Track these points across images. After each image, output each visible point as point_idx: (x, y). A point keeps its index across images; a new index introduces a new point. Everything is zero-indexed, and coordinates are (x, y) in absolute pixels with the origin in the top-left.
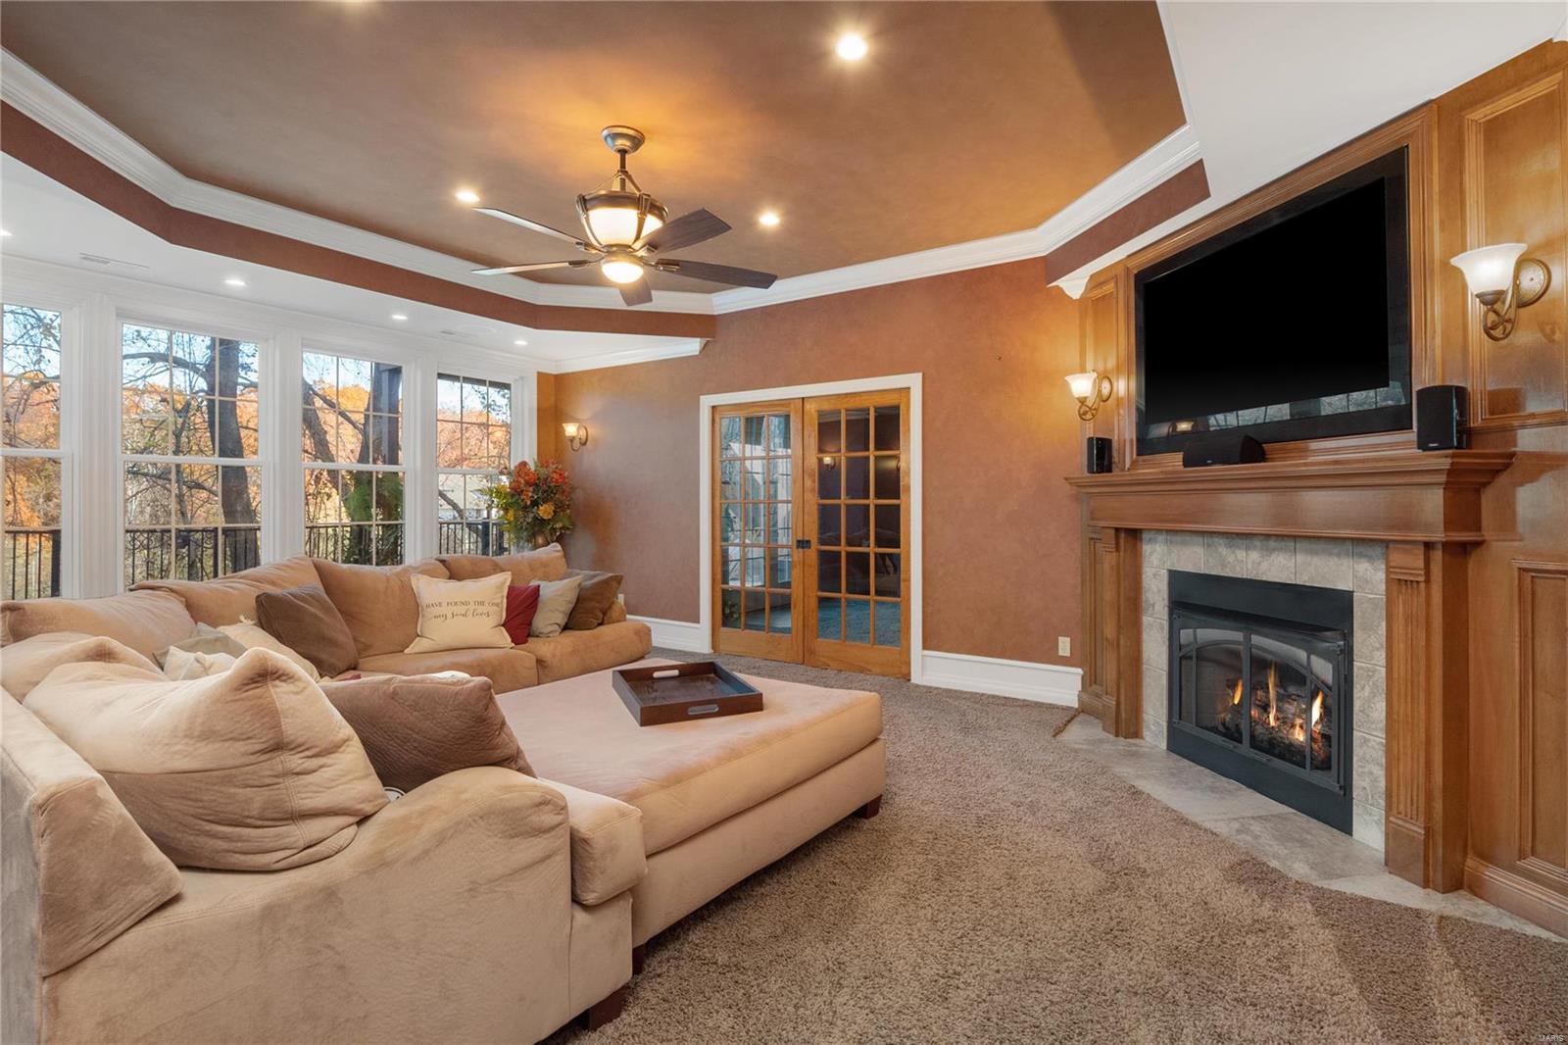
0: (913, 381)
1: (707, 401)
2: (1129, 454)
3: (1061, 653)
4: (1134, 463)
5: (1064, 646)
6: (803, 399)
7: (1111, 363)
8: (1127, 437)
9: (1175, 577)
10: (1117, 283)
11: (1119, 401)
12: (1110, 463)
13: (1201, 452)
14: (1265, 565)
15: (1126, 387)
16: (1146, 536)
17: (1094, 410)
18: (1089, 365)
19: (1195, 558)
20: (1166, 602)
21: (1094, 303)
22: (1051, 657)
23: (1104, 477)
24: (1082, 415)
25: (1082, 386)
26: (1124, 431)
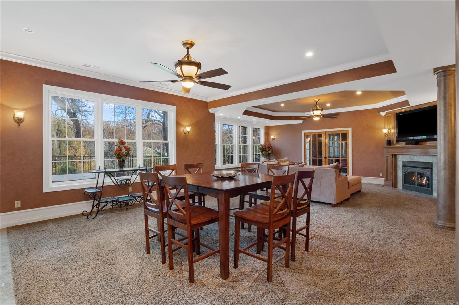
0: (350, 129)
1: (303, 132)
2: (395, 142)
3: (380, 176)
4: (395, 144)
5: (381, 174)
6: (325, 132)
7: (391, 127)
8: (394, 139)
9: (403, 162)
10: (392, 114)
11: (392, 133)
12: (391, 144)
13: (409, 142)
14: (419, 159)
15: (394, 131)
16: (398, 155)
17: (387, 135)
18: (386, 127)
19: (406, 158)
20: (402, 166)
21: (387, 117)
22: (379, 176)
23: (390, 146)
24: (385, 136)
25: (385, 131)
26: (394, 138)
